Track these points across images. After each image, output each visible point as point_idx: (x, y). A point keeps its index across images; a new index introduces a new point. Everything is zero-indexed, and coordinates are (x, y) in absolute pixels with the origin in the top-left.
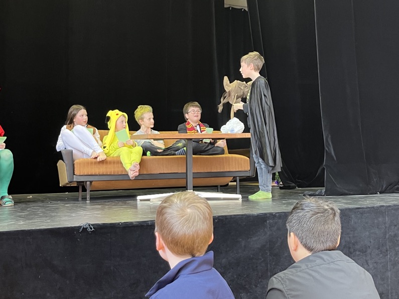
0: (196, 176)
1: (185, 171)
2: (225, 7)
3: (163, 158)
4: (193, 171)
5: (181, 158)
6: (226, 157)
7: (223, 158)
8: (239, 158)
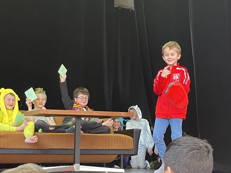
0: (84, 152)
1: (73, 148)
2: (115, 6)
3: (53, 135)
4: (81, 148)
5: (70, 135)
6: (112, 136)
7: (108, 136)
8: (123, 137)
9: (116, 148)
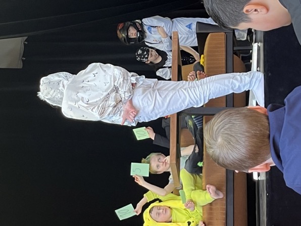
4: (225, 106)
9: (224, 57)
